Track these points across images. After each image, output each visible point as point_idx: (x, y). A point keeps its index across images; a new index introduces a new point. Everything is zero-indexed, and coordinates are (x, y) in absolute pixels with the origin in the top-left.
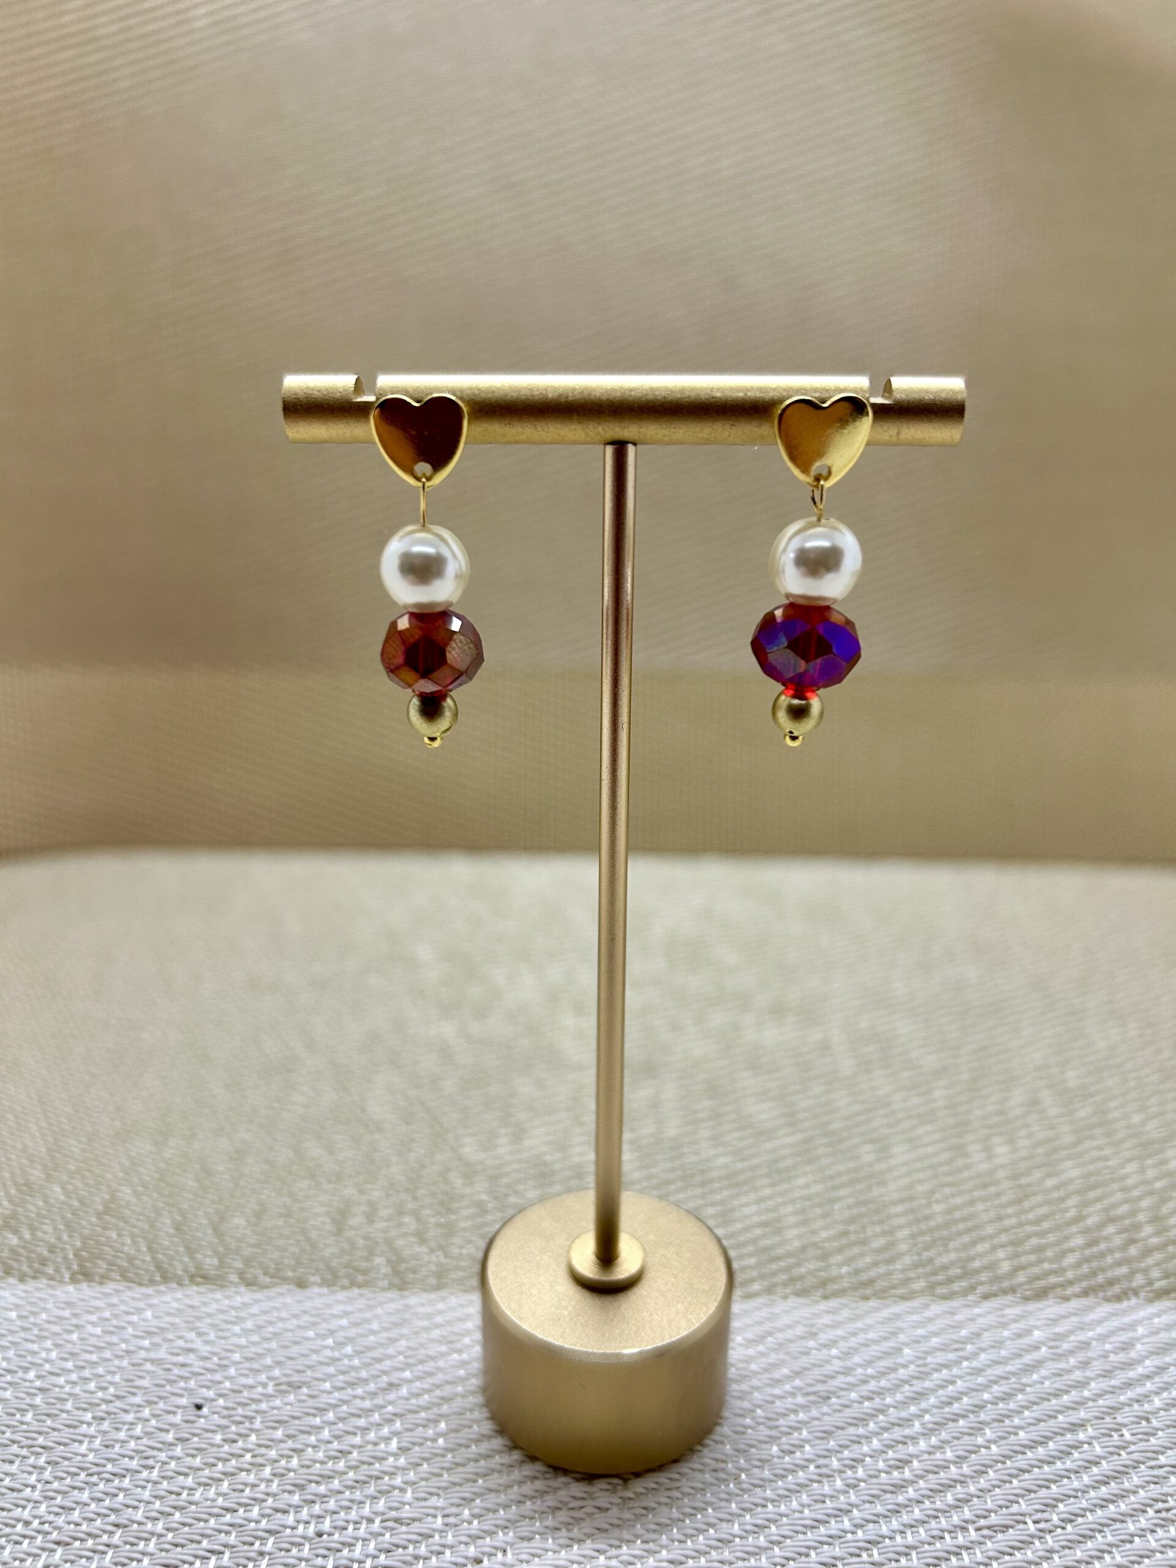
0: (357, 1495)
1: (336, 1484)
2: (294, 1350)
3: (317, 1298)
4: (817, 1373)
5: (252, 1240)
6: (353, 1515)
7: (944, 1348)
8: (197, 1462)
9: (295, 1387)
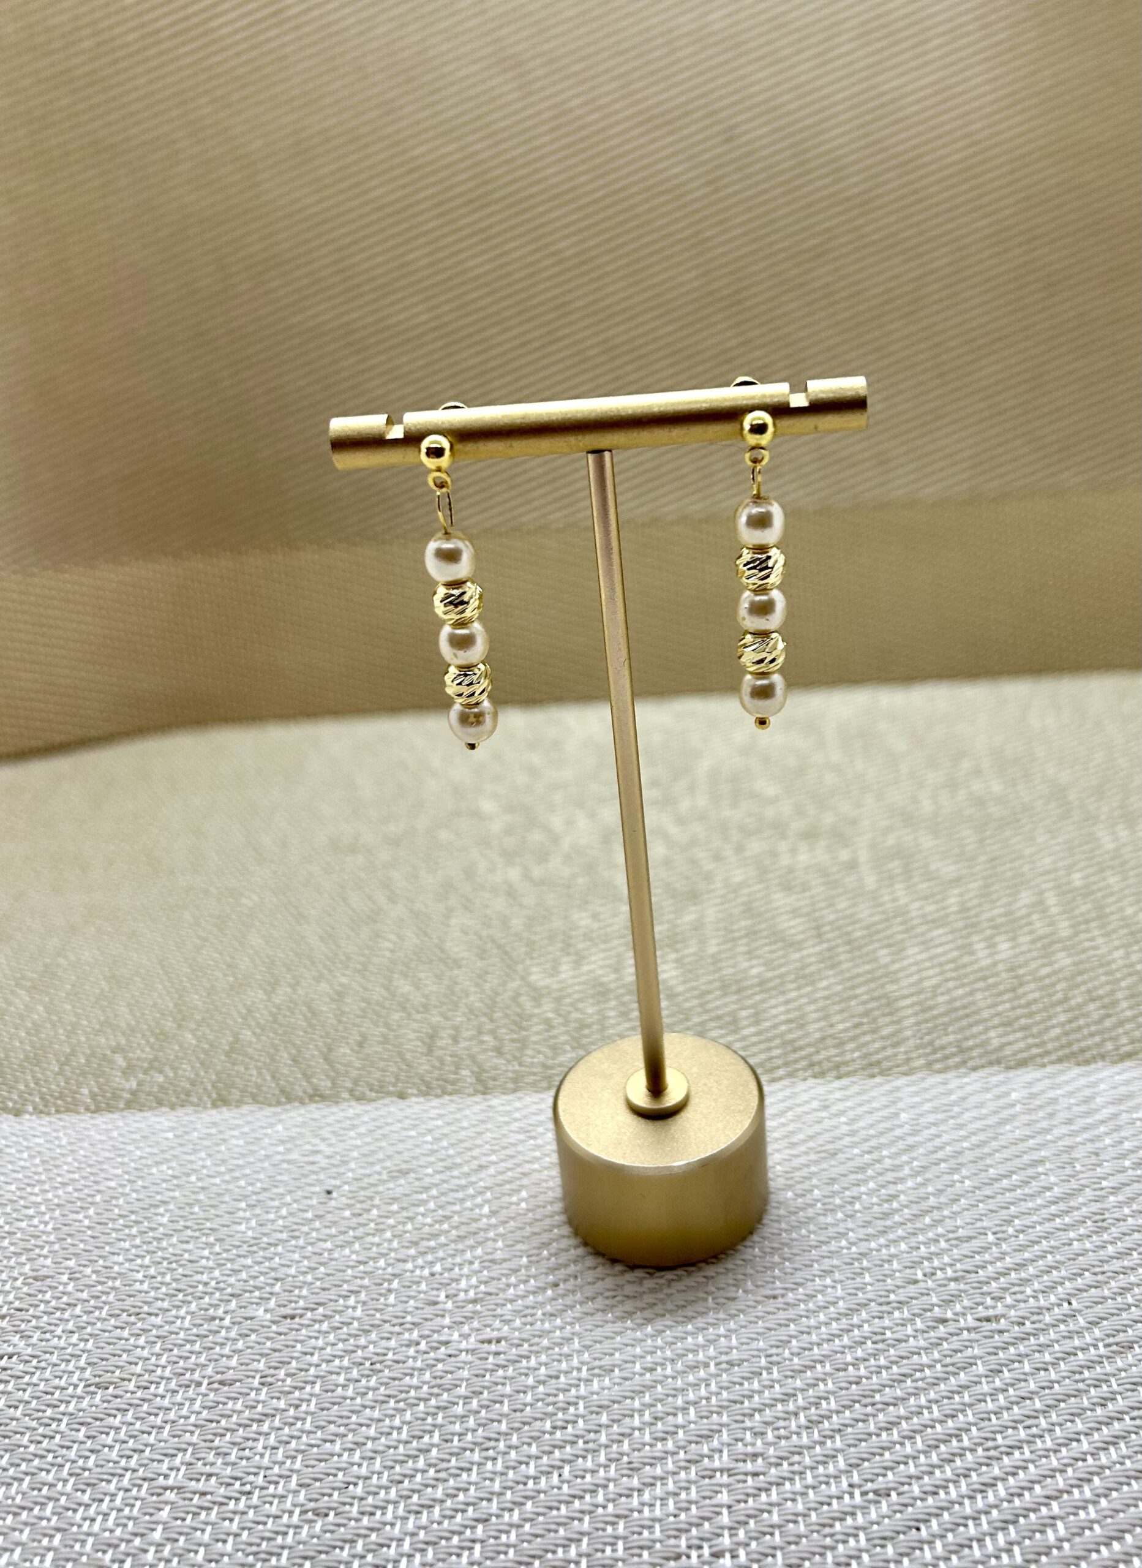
0: (460, 1246)
1: (443, 1239)
2: (400, 1147)
3: (416, 1106)
4: (827, 1136)
5: (358, 1064)
6: (458, 1260)
7: (935, 1111)
8: (333, 1231)
9: (404, 1173)
